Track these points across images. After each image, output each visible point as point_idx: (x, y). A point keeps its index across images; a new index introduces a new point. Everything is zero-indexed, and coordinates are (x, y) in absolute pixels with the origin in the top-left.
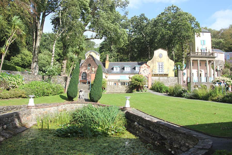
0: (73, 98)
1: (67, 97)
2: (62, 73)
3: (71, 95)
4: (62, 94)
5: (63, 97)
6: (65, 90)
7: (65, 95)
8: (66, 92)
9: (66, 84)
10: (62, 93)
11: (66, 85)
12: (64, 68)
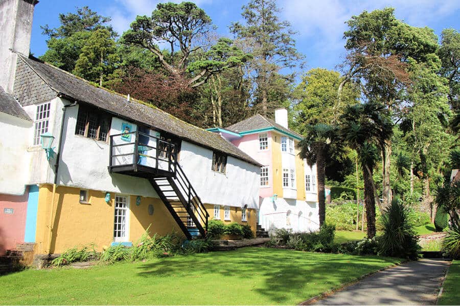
0: (442, 229)
1: (435, 228)
2: (424, 196)
3: (439, 226)
4: (428, 225)
5: (430, 228)
6: (431, 220)
7: (433, 225)
8: (433, 222)
9: (431, 211)
10: (427, 223)
11: (431, 213)
12: (426, 190)
